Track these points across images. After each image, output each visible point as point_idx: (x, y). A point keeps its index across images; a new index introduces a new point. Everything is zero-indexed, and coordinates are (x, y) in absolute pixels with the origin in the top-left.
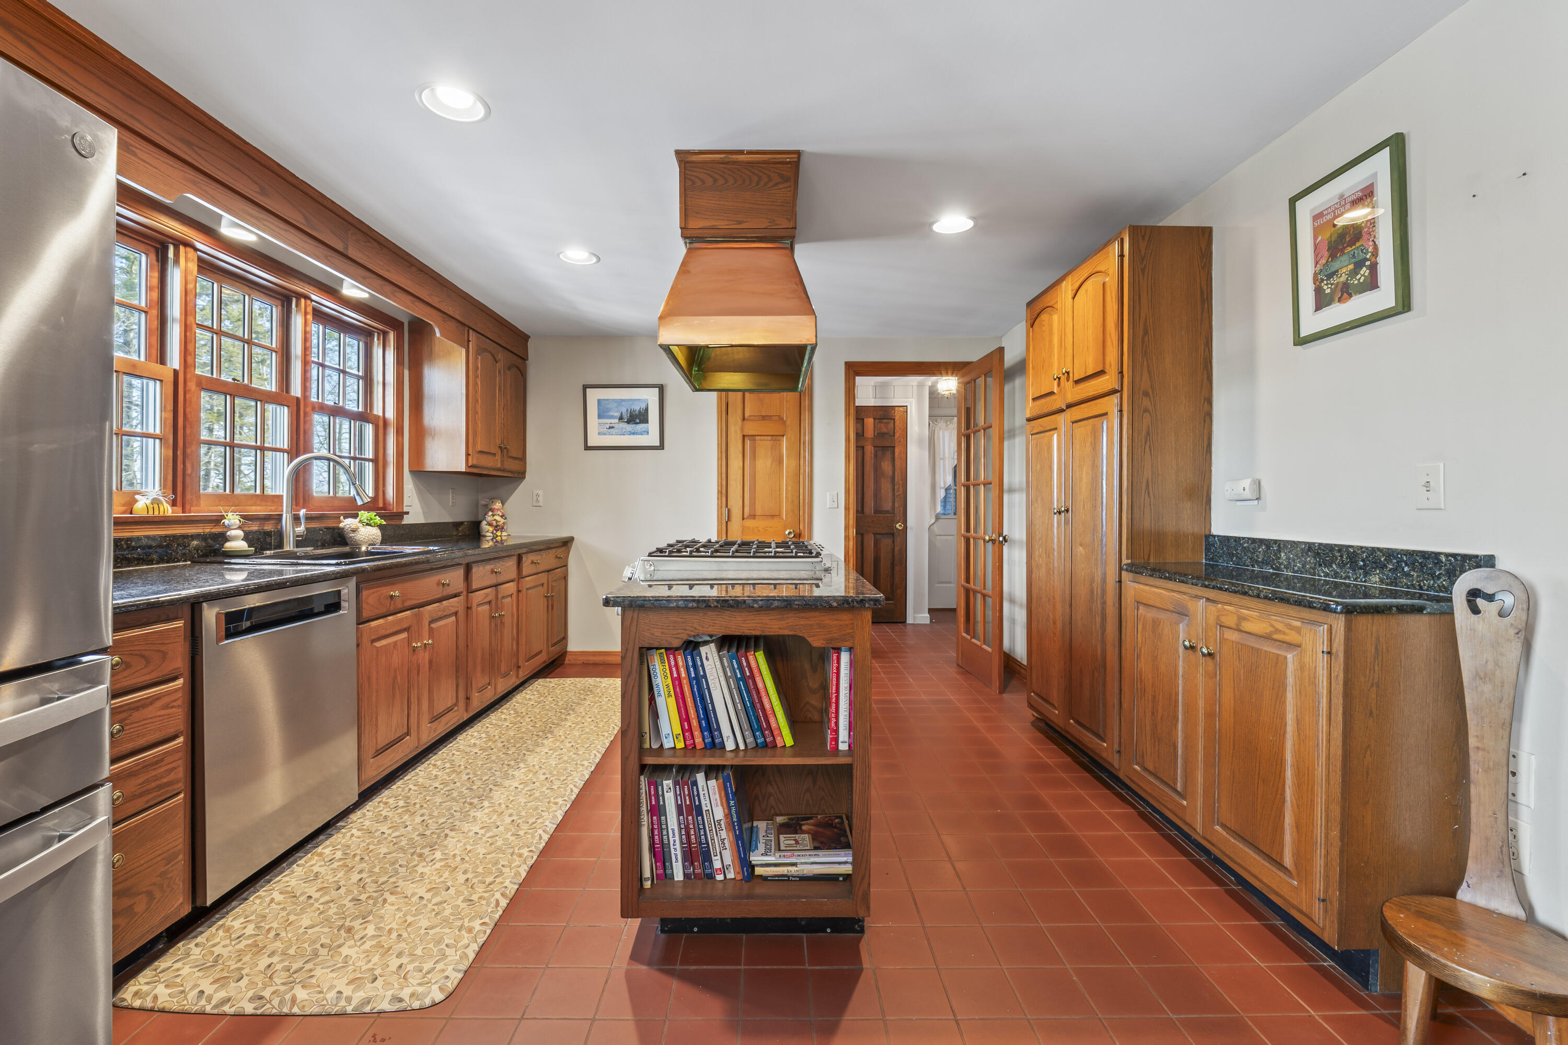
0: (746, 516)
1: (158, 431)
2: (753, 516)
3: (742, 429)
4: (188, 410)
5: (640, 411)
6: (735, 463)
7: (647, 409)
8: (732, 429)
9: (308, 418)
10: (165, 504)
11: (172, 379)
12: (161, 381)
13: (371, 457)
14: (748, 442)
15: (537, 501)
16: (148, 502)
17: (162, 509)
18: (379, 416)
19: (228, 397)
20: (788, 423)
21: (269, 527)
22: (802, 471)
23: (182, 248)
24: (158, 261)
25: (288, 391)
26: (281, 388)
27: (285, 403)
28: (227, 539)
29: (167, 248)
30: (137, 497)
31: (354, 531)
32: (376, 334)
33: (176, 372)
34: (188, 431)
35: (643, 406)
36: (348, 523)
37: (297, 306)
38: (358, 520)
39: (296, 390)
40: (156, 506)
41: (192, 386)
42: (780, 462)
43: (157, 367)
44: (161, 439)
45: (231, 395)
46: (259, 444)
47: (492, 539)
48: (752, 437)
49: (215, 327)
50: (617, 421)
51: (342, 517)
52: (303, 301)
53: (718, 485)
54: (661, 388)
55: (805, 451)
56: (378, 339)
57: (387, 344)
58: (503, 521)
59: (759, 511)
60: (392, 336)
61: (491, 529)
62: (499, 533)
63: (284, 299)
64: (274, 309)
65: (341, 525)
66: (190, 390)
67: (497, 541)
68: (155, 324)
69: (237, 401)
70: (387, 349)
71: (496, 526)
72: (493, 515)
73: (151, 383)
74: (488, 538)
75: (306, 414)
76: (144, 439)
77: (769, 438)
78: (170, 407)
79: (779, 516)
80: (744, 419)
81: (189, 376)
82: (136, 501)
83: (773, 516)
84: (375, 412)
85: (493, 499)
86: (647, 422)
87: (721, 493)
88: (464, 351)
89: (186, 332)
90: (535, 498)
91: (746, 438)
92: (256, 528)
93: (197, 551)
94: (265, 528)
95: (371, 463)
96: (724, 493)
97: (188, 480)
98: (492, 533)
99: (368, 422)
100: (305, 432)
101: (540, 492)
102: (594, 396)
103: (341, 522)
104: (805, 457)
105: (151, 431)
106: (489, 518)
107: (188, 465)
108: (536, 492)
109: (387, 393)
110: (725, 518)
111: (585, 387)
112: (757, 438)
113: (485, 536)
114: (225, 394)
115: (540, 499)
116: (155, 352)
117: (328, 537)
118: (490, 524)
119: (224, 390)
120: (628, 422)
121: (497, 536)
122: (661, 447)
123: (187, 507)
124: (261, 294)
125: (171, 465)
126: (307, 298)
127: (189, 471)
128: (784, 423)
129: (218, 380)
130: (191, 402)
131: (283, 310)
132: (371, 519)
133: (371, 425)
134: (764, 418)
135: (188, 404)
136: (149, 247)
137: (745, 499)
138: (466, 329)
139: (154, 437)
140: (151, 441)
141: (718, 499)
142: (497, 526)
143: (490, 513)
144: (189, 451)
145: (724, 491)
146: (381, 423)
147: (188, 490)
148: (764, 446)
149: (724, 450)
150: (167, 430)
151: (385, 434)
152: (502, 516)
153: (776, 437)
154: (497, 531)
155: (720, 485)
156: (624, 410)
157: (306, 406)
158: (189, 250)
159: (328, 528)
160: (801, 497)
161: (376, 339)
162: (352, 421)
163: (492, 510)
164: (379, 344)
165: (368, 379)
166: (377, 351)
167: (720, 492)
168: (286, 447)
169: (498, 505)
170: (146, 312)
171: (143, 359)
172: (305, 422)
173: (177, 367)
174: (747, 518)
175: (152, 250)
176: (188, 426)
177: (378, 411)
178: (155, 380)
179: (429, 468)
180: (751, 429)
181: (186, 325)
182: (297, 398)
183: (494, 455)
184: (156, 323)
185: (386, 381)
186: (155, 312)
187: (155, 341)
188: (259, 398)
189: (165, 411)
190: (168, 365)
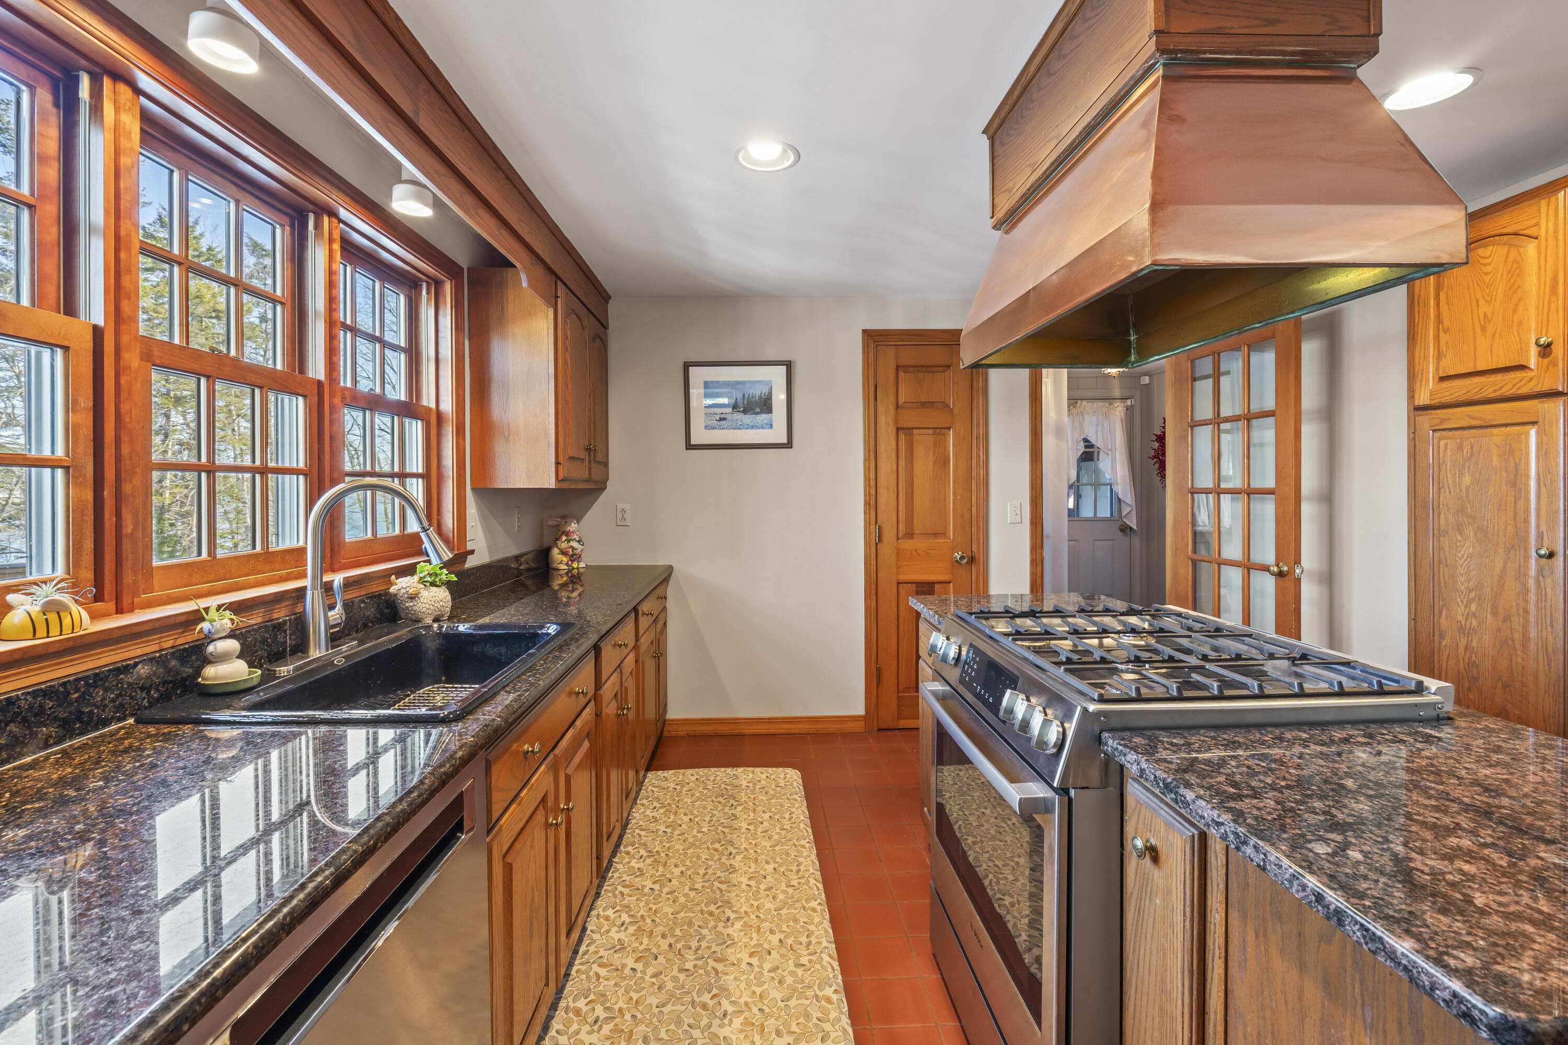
0: (900, 536)
1: (60, 452)
2: (910, 535)
3: (896, 420)
4: (124, 408)
5: (760, 397)
6: (887, 466)
7: (770, 393)
8: (882, 419)
9: (335, 416)
10: (75, 608)
11: (89, 345)
12: (66, 349)
13: (420, 471)
14: (902, 437)
15: (624, 519)
16: (35, 609)
17: (67, 621)
18: (431, 409)
19: (203, 381)
20: (956, 411)
21: (280, 614)
22: (974, 474)
23: (107, 82)
24: (56, 104)
25: (302, 369)
26: (291, 365)
27: (300, 391)
28: (208, 661)
29: (76, 81)
30: (11, 598)
31: (413, 597)
32: (424, 285)
33: (97, 332)
34: (125, 449)
35: (765, 390)
36: (402, 585)
37: (316, 227)
38: (416, 578)
39: (317, 369)
40: (53, 617)
41: (132, 358)
42: (946, 462)
43: (55, 321)
44: (67, 469)
45: (208, 377)
46: (258, 463)
47: (567, 574)
48: (908, 431)
49: (176, 251)
50: (730, 410)
51: (393, 577)
52: (326, 219)
53: (865, 495)
54: (789, 365)
55: (978, 448)
56: (428, 292)
57: (441, 299)
58: (580, 547)
59: (918, 529)
60: (448, 287)
61: (565, 559)
62: (575, 565)
63: (295, 214)
64: (278, 232)
65: (393, 590)
66: (128, 368)
67: (573, 576)
68: (53, 233)
69: (219, 386)
70: (441, 307)
71: (572, 556)
72: (569, 541)
73: (46, 354)
74: (562, 572)
75: (333, 409)
76: (33, 470)
77: (931, 431)
78: (86, 400)
79: (944, 534)
80: (897, 407)
81: (125, 339)
82: (9, 608)
83: (936, 535)
84: (425, 403)
85: (565, 518)
86: (771, 412)
87: (870, 505)
88: (551, 312)
89: (117, 250)
90: (619, 515)
91: (900, 432)
92: (259, 620)
93: (148, 693)
94: (275, 616)
95: (420, 480)
96: (872, 505)
97: (127, 546)
98: (567, 564)
99: (416, 417)
100: (332, 438)
101: (627, 506)
102: (698, 375)
103: (392, 584)
104: (978, 456)
105: (47, 452)
106: (564, 545)
107: (127, 517)
108: (620, 506)
109: (441, 373)
110: (874, 538)
111: (687, 366)
112: (915, 431)
113: (558, 570)
114: (198, 374)
115: (628, 515)
116: (53, 290)
117: (371, 612)
118: (564, 553)
119: (196, 367)
120: (745, 412)
121: (573, 569)
122: (789, 445)
123: (126, 600)
124: (257, 201)
125: (90, 518)
126: (333, 214)
127: (128, 529)
128: (951, 411)
129: (184, 350)
130: (130, 391)
131: (292, 233)
132: (436, 575)
133: (419, 422)
134: (923, 405)
135: (124, 395)
136: (36, 73)
137: (900, 513)
138: (554, 278)
139: (52, 464)
140: (47, 472)
141: (865, 513)
142: (575, 554)
143: (564, 538)
144: (127, 488)
145: (873, 503)
146: (433, 419)
147: (128, 566)
148: (923, 443)
149: (872, 447)
150: (80, 449)
151: (439, 435)
152: (579, 542)
153: (940, 431)
154: (572, 561)
155: (867, 494)
156: (740, 396)
157: (332, 395)
158: (123, 88)
159: (371, 597)
160: (974, 509)
161: (424, 292)
162: (396, 418)
163: (568, 534)
164: (428, 300)
165: (413, 352)
166: (427, 312)
167: (867, 504)
168: (301, 465)
169: (573, 526)
170: (30, 207)
171: (25, 301)
172: (331, 422)
173: (100, 322)
174: (903, 538)
175: (44, 80)
176: (125, 438)
177: (428, 400)
178: (52, 346)
179: (501, 484)
180: (909, 419)
181: (117, 238)
182: (319, 382)
183: (582, 460)
184: (54, 230)
185: (440, 356)
186: (51, 209)
187: (53, 266)
188: (259, 382)
189: (74, 411)
190: (82, 317)
